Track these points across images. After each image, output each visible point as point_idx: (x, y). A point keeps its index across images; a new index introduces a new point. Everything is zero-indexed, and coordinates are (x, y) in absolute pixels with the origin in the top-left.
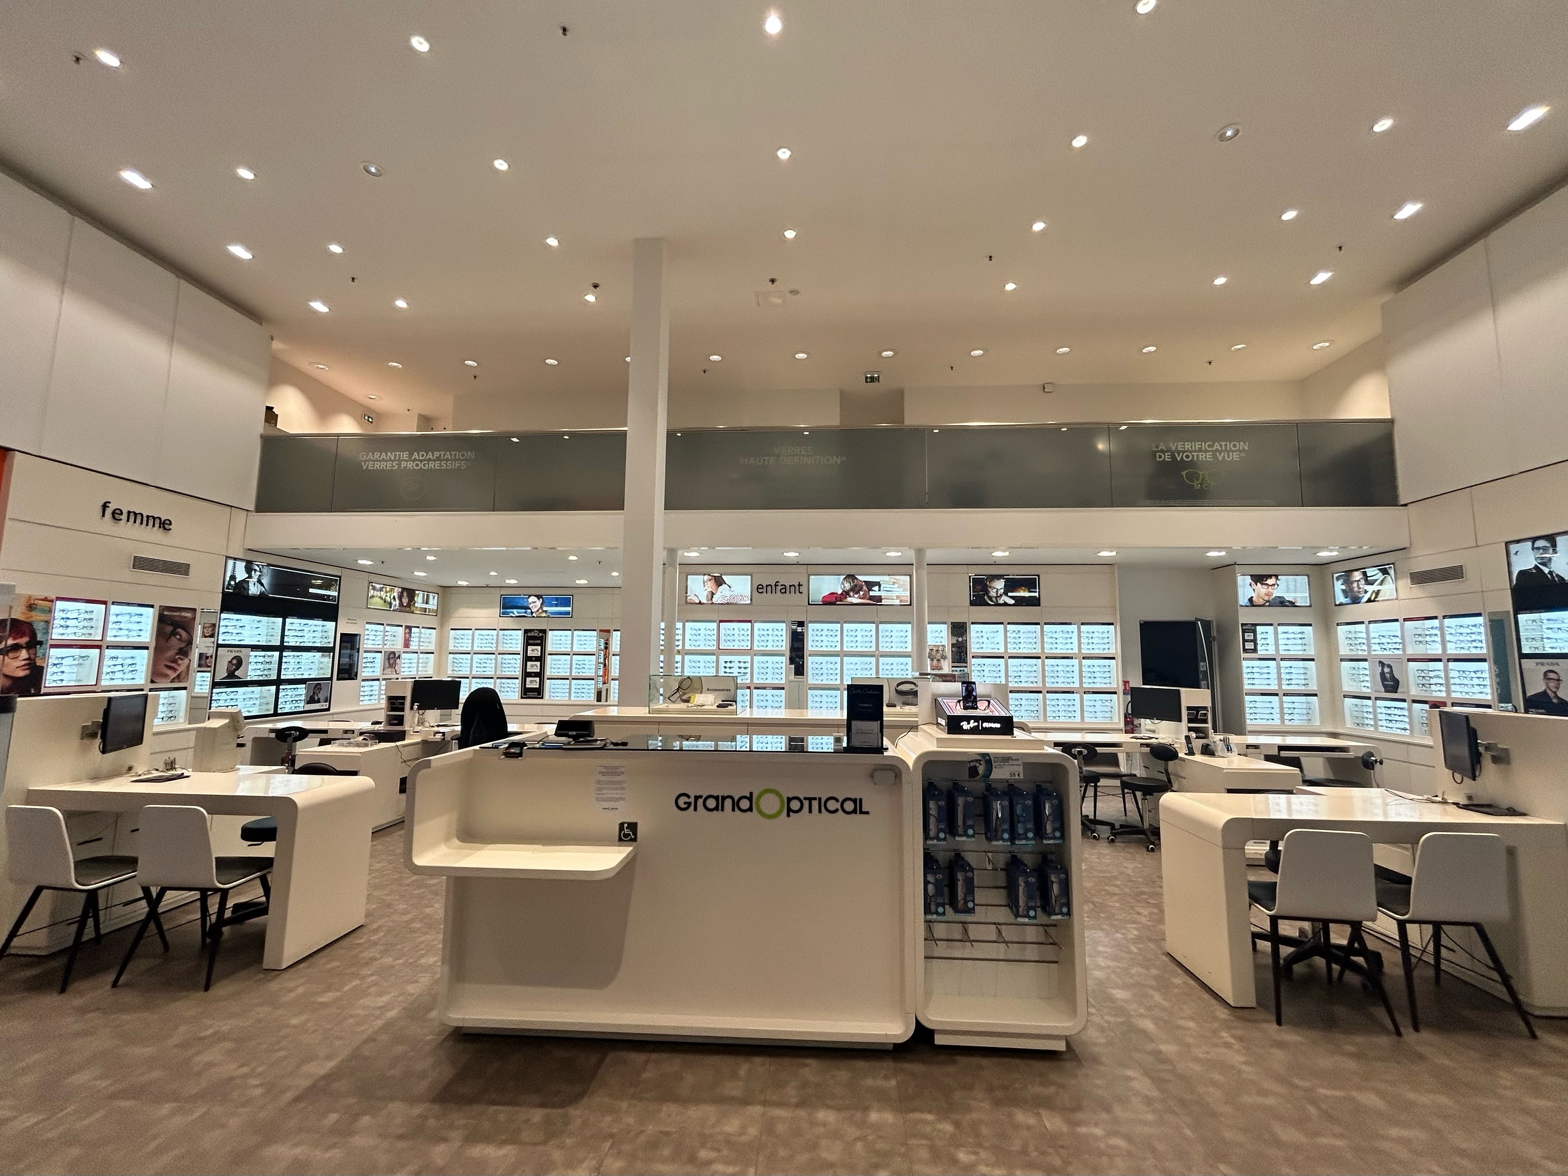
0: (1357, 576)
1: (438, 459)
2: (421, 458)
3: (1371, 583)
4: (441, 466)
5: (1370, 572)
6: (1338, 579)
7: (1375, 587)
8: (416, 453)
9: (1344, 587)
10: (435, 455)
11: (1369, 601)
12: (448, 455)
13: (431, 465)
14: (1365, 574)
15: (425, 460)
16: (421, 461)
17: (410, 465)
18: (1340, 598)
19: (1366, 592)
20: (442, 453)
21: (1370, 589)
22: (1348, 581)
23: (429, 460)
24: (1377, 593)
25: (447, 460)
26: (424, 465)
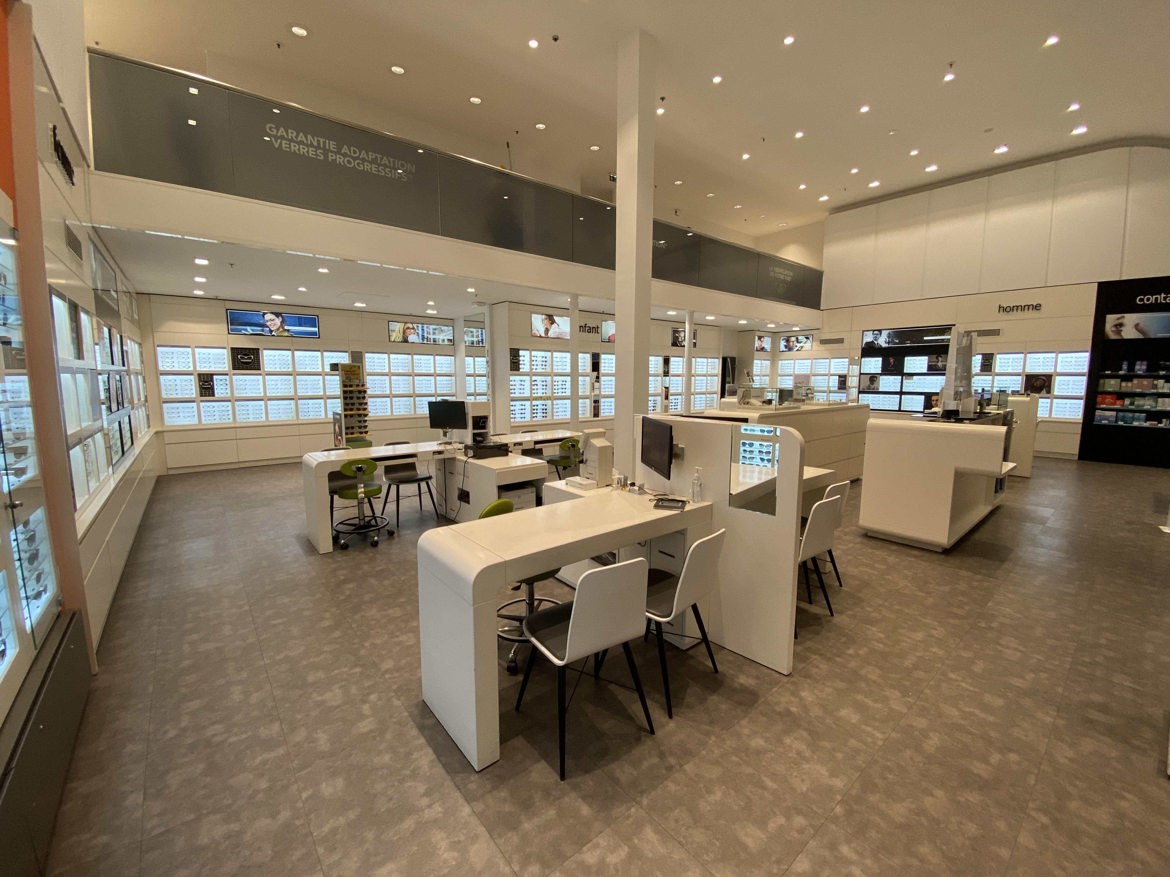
0: (793, 339)
1: (374, 161)
2: (352, 155)
3: (801, 342)
4: (379, 171)
5: (800, 338)
6: (783, 339)
7: (801, 345)
8: (345, 147)
9: (785, 344)
10: (370, 157)
11: (798, 350)
12: (385, 161)
13: (367, 167)
14: (797, 338)
15: (358, 158)
16: (355, 159)
17: (340, 159)
18: (782, 348)
19: (796, 346)
20: (379, 156)
21: (799, 345)
22: (788, 341)
23: (363, 160)
24: (802, 347)
25: (385, 166)
26: (358, 164)
